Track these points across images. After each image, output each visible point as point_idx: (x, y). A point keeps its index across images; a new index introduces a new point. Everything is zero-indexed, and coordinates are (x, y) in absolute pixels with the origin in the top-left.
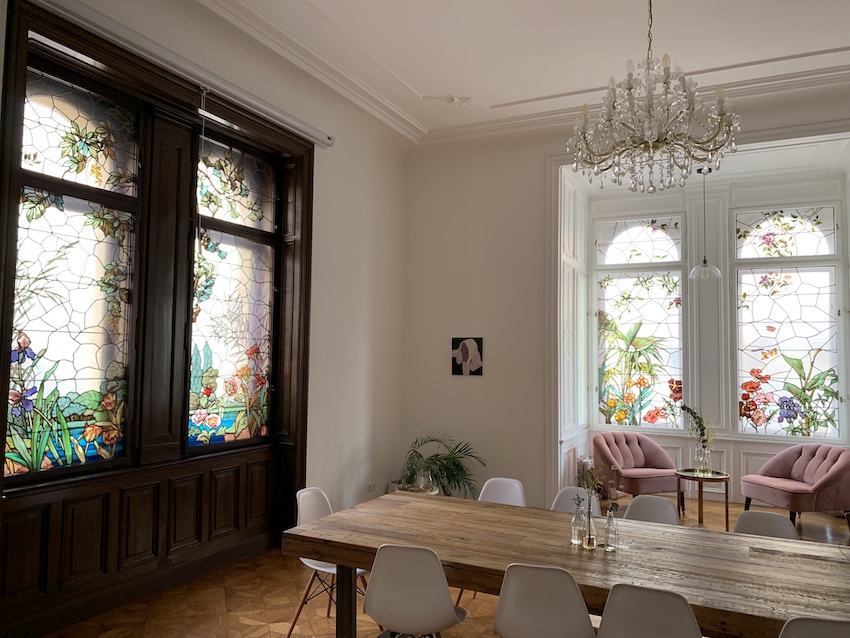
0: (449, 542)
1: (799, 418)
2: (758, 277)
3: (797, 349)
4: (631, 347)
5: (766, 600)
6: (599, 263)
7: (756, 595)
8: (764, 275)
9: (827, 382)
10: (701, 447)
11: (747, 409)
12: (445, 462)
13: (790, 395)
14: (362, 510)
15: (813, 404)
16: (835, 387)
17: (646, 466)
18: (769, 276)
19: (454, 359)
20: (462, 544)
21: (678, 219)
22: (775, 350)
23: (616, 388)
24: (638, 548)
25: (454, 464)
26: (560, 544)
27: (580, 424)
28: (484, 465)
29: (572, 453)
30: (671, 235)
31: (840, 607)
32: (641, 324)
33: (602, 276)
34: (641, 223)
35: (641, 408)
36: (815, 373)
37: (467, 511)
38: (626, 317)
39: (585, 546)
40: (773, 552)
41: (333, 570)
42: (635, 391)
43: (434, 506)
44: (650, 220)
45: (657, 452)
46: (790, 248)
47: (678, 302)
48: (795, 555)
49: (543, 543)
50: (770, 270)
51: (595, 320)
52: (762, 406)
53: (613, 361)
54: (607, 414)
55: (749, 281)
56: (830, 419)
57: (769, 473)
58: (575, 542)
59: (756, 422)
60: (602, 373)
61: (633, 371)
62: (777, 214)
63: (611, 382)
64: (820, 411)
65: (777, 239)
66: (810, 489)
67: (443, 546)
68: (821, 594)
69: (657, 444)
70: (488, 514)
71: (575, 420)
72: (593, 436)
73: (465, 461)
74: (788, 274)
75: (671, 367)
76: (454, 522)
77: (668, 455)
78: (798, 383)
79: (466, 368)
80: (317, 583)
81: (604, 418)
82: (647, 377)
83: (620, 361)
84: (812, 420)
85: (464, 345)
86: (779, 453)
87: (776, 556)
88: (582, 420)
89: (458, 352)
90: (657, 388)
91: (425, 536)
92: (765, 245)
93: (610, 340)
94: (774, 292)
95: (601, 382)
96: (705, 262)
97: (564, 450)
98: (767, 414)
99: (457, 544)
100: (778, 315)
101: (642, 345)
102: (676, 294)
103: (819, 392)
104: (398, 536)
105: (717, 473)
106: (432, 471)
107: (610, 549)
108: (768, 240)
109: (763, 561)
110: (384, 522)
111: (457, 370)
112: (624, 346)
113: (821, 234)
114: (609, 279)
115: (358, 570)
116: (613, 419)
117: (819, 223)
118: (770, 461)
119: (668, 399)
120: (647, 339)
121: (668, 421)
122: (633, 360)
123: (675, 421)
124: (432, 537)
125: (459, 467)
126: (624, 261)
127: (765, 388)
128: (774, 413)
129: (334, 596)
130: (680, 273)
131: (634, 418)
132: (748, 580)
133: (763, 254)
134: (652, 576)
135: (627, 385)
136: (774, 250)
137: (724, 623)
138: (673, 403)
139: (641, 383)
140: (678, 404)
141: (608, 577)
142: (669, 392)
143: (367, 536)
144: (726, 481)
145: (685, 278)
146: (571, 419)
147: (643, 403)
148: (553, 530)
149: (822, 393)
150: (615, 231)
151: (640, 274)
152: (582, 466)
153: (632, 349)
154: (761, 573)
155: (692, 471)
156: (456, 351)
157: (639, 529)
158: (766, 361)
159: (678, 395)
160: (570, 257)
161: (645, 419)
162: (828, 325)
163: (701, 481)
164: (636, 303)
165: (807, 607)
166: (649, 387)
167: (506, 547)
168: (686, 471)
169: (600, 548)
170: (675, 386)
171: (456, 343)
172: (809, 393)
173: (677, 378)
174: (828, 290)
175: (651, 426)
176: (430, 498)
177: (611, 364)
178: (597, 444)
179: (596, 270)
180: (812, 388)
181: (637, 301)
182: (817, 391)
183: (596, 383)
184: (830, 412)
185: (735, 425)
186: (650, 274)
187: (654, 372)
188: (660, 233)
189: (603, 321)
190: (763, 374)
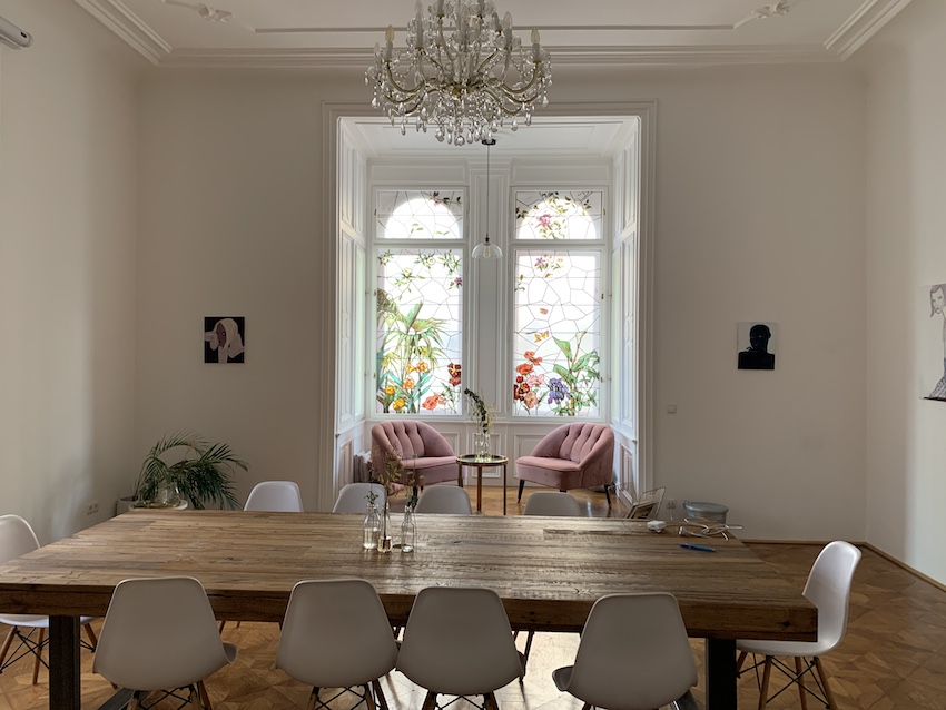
0: (214, 566)
1: (566, 398)
2: (534, 259)
3: (565, 331)
4: (411, 329)
5: (569, 583)
6: (379, 236)
7: (559, 579)
8: (539, 257)
9: (590, 364)
10: (481, 432)
11: (520, 392)
12: (195, 469)
13: (558, 377)
14: (86, 538)
15: (578, 386)
16: (597, 368)
17: (426, 455)
18: (544, 258)
19: (207, 344)
20: (231, 566)
21: (460, 193)
22: (547, 332)
23: (395, 373)
24: (436, 544)
25: (207, 469)
26: (350, 550)
27: (357, 414)
28: (246, 469)
29: (347, 448)
30: (453, 210)
31: (635, 580)
32: (421, 305)
33: (382, 251)
34: (423, 195)
35: (420, 394)
36: (581, 354)
37: (234, 525)
38: (406, 296)
39: (380, 550)
40: (565, 532)
41: (44, 622)
42: (415, 376)
43: (188, 523)
44: (432, 192)
45: (436, 440)
46: (563, 231)
47: (459, 282)
48: (585, 533)
49: (331, 552)
50: (545, 252)
51: (374, 299)
52: (534, 388)
53: (392, 345)
54: (385, 402)
55: (525, 263)
56: (592, 399)
57: (540, 455)
58: (369, 545)
59: (528, 404)
60: (380, 358)
61: (413, 355)
62: (553, 195)
63: (390, 367)
64: (584, 391)
65: (552, 221)
66: (577, 466)
67: (206, 571)
68: (616, 569)
69: (437, 432)
70: (260, 526)
71: (352, 412)
72: (372, 427)
73: (222, 467)
74: (560, 257)
75: (450, 350)
76: (217, 540)
77: (446, 442)
78: (566, 365)
79: (222, 355)
80: (17, 642)
81: (381, 407)
82: (427, 361)
83: (399, 344)
84: (576, 401)
85: (221, 326)
86: (550, 434)
87: (568, 536)
88: (359, 411)
89: (213, 334)
90: (436, 372)
91: (181, 561)
92: (541, 227)
93: (389, 321)
94: (548, 275)
95: (379, 367)
96: (487, 240)
97: (340, 444)
98: (538, 396)
99: (225, 566)
100: (550, 298)
101: (422, 328)
102: (457, 274)
103: (584, 373)
104: (143, 566)
105: (497, 457)
106: (179, 482)
107: (407, 549)
108: (544, 220)
109: (558, 542)
110: (122, 551)
111: (211, 356)
112: (404, 329)
113: (589, 218)
114: (389, 254)
115: (82, 618)
116: (391, 408)
117: (589, 207)
118: (540, 443)
119: (447, 384)
120: (428, 322)
121: (447, 407)
122: (413, 343)
123: (454, 406)
124: (190, 562)
125: (214, 474)
126: (405, 236)
127: (537, 370)
128: (545, 394)
129: (46, 655)
130: (461, 251)
131: (413, 405)
132: (549, 564)
133: (539, 236)
134: (456, 573)
135: (407, 370)
136: (549, 231)
137: (532, 613)
138: (452, 388)
139: (421, 368)
140: (457, 388)
141: (410, 582)
142: (448, 376)
143: (98, 572)
144: (504, 464)
145: (466, 257)
146: (348, 409)
147: (422, 389)
148: (341, 536)
149: (586, 373)
150: (396, 201)
151: (422, 250)
152: (358, 460)
153: (412, 331)
154: (558, 555)
155: (473, 456)
156: (210, 334)
157: (433, 523)
158: (539, 343)
159: (457, 380)
160: (349, 228)
161: (424, 406)
162: (592, 308)
163: (480, 466)
164: (417, 281)
165: (607, 584)
166: (429, 372)
167: (288, 562)
168: (467, 457)
169: (397, 550)
170: (454, 370)
171: (210, 323)
172: (574, 374)
173: (456, 363)
174: (593, 274)
175: (429, 413)
176: (180, 514)
177: (390, 347)
178: (375, 436)
179: (375, 244)
180: (577, 370)
181: (418, 279)
182: (582, 372)
183: (373, 370)
184: (592, 392)
185: (510, 408)
186: (432, 251)
187: (434, 356)
188: (442, 207)
189: (383, 301)
190: (536, 357)
